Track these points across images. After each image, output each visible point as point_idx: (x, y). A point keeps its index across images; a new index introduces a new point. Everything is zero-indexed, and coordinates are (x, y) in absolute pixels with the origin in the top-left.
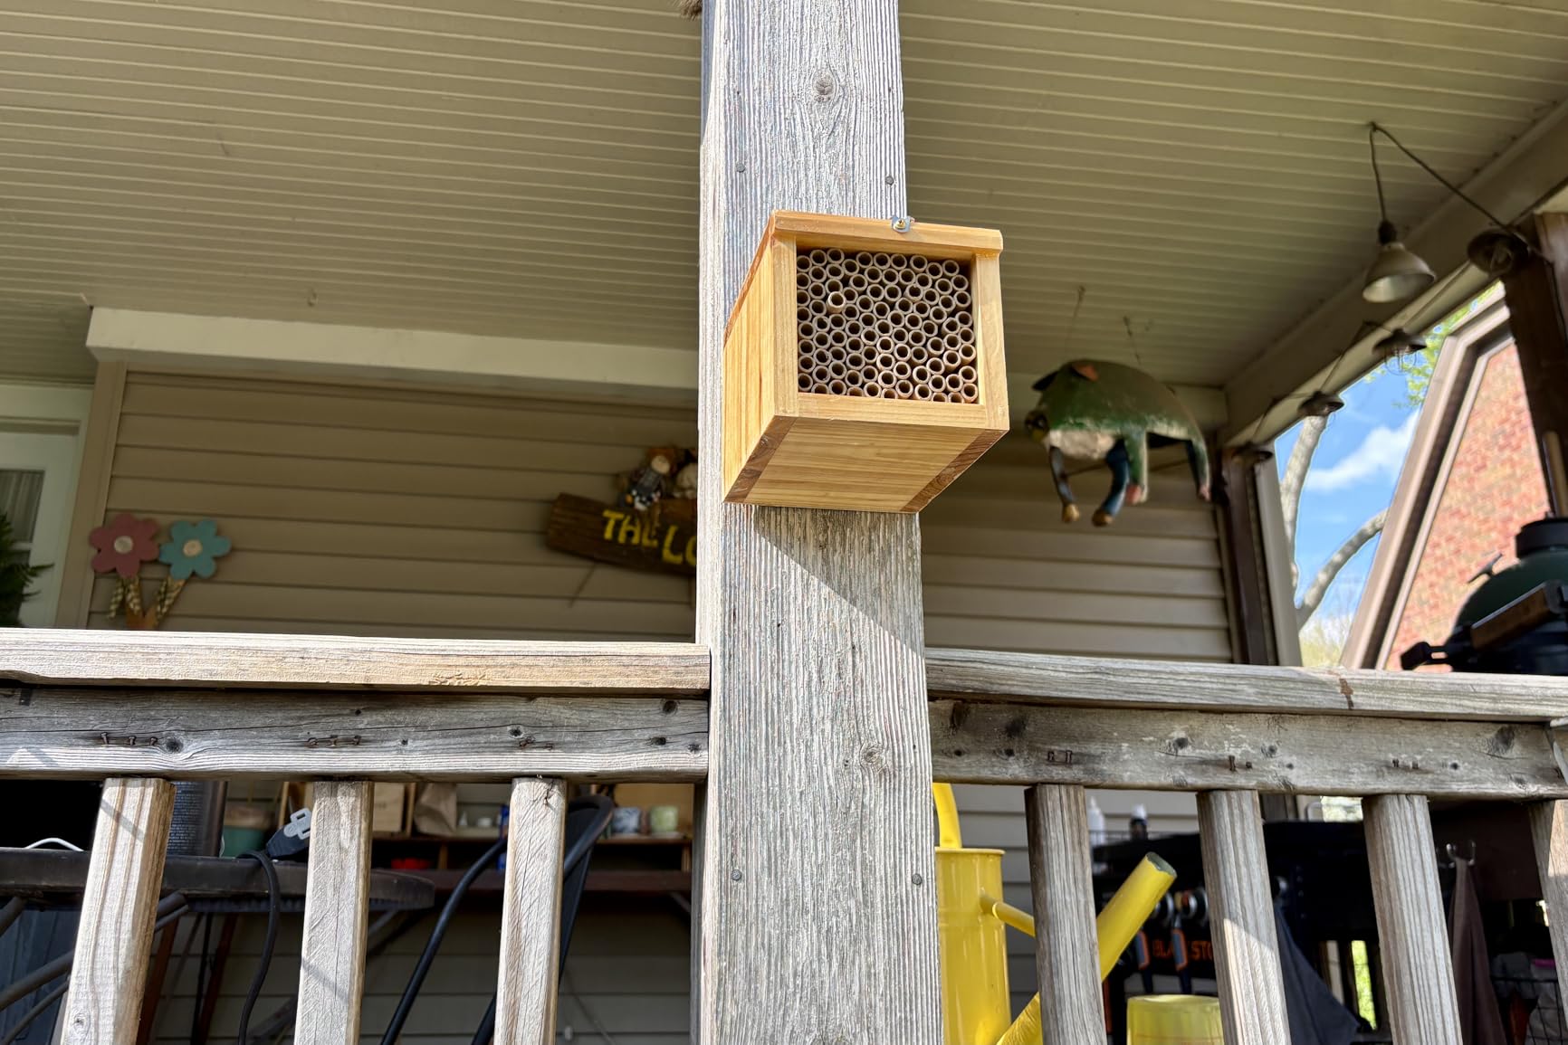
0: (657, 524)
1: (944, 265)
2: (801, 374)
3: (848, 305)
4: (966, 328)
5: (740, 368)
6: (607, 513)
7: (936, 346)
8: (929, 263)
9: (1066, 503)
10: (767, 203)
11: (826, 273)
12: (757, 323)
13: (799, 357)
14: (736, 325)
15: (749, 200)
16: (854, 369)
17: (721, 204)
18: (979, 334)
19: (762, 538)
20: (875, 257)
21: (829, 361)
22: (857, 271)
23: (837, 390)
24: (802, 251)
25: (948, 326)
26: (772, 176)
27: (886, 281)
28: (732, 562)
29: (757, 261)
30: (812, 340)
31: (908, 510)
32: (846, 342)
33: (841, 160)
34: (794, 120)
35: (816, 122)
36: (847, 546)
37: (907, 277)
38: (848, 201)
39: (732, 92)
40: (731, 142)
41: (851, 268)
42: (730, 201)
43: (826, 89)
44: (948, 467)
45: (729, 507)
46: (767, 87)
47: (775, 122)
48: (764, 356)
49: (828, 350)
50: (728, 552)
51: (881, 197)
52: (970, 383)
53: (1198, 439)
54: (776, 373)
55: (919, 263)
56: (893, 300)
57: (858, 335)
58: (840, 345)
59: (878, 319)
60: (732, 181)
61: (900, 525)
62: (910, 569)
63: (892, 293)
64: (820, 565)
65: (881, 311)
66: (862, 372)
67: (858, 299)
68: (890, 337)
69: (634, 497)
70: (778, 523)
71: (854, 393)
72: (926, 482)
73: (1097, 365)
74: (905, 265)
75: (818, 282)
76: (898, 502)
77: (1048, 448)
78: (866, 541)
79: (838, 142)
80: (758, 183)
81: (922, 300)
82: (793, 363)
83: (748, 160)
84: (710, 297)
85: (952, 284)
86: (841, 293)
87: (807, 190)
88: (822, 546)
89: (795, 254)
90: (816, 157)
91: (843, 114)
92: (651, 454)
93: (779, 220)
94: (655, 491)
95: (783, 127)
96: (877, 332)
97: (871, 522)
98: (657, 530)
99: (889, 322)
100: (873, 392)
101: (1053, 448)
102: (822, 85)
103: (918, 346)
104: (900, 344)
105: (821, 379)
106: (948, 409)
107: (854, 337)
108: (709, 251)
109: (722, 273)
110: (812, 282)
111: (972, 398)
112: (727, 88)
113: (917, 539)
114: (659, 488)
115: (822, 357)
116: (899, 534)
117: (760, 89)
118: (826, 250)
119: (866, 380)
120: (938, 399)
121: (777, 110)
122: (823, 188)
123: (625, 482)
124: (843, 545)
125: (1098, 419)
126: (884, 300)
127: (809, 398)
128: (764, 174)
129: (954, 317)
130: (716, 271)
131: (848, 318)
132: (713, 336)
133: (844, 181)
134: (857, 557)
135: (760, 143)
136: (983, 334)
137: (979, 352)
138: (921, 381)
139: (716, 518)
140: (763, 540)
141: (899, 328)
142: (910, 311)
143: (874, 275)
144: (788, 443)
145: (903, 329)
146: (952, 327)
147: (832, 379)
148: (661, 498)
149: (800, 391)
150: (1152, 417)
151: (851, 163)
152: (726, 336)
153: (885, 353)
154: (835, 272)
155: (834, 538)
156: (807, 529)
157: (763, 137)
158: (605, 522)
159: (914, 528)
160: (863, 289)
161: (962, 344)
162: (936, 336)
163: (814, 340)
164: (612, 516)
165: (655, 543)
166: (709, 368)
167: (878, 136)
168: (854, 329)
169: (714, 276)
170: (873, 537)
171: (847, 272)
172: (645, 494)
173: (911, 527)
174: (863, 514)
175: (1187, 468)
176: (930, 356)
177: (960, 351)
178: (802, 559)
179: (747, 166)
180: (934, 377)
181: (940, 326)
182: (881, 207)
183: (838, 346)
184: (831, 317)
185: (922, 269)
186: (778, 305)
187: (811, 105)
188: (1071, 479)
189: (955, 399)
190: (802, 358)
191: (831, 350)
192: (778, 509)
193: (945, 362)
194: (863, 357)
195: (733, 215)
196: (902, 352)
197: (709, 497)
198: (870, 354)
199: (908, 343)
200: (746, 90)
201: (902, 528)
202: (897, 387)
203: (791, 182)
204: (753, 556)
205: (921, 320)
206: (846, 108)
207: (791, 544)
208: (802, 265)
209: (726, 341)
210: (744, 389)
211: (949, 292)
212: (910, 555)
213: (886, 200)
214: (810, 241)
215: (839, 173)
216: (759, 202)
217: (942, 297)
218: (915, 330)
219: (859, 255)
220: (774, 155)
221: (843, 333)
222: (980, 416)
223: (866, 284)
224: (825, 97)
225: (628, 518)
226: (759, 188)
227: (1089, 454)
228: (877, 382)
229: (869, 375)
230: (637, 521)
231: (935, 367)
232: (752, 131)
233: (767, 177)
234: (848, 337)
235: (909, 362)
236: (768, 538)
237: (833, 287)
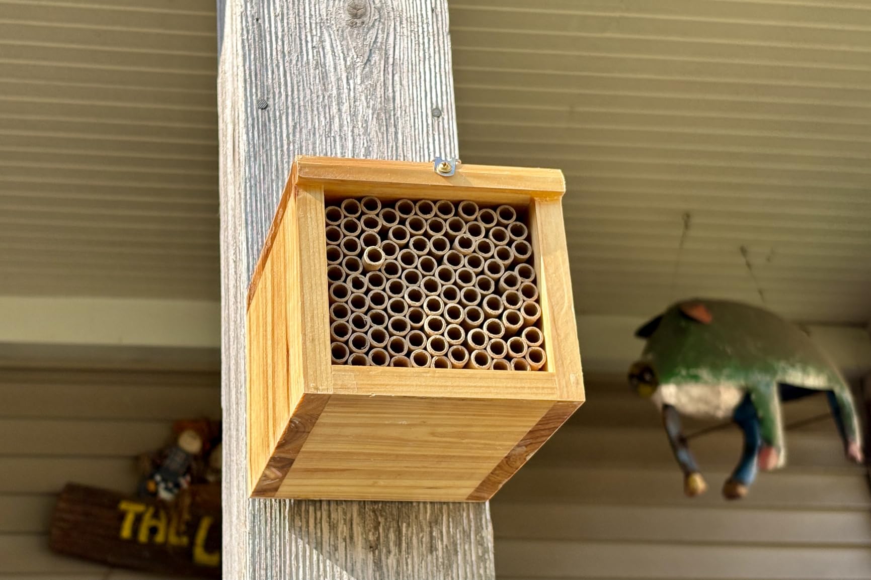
0: (186, 516)
1: (498, 211)
2: (334, 344)
3: (388, 261)
4: (527, 282)
5: (265, 336)
6: (124, 506)
7: (494, 305)
8: (480, 209)
9: (688, 473)
10: (294, 143)
11: (361, 225)
12: (283, 284)
13: (331, 323)
14: (260, 286)
15: (273, 141)
16: (398, 335)
17: (241, 146)
18: (543, 289)
19: (299, 540)
20: (418, 204)
21: (367, 327)
22: (397, 221)
23: (379, 360)
24: (332, 201)
25: (507, 281)
26: (300, 112)
27: (431, 232)
28: (263, 572)
29: (281, 213)
30: (346, 302)
31: (476, 499)
32: (388, 303)
33: (380, 92)
34: (323, 49)
35: (348, 50)
36: (404, 545)
37: (456, 227)
38: (390, 137)
39: (250, 19)
40: (250, 76)
41: (390, 218)
42: (251, 143)
43: (360, 12)
44: (518, 446)
45: (257, 504)
46: (291, 12)
47: (301, 51)
48: (290, 323)
49: (366, 313)
50: (257, 559)
51: (428, 132)
52: (535, 346)
53: (842, 388)
54: (304, 343)
55: (469, 210)
56: (440, 253)
57: (401, 295)
58: (379, 307)
59: (424, 276)
60: (253, 119)
61: (467, 517)
62: (482, 571)
63: (439, 245)
64: (370, 571)
65: (427, 266)
66: (408, 338)
67: (399, 254)
68: (439, 296)
69: (157, 484)
70: (318, 520)
71: (399, 364)
72: (493, 465)
73: (710, 305)
74: (453, 213)
75: (352, 236)
76: (463, 490)
77: (660, 406)
78: (426, 539)
79: (375, 71)
80: (284, 121)
81: (474, 251)
82: (324, 331)
83: (271, 95)
84: (232, 252)
85: (508, 233)
86: (379, 247)
87: (341, 126)
88: (373, 547)
89: (323, 206)
90: (350, 89)
91: (379, 40)
92: (178, 429)
93: (302, 167)
94: (184, 475)
95: (310, 56)
96: (423, 290)
97: (431, 514)
98: (188, 524)
99: (437, 279)
100: (421, 361)
101: (667, 407)
102: (355, 8)
103: (473, 305)
104: (452, 304)
105: (359, 348)
106: (513, 378)
107: (397, 297)
108: (230, 198)
109: (244, 225)
110: (345, 236)
111: (540, 365)
112: (244, 15)
113: (488, 533)
114: (188, 470)
115: (359, 323)
116: (466, 528)
117: (283, 14)
118: (359, 199)
119: (412, 347)
120: (498, 367)
121: (303, 37)
122: (360, 124)
123: (146, 465)
124: (399, 545)
125: (716, 369)
126: (430, 253)
127: (345, 371)
128: (290, 111)
129: (513, 270)
130: (237, 223)
131: (388, 276)
132: (236, 297)
133: (383, 115)
134: (416, 559)
135: (285, 76)
136: (548, 290)
137: (545, 310)
138: (478, 347)
139: (243, 518)
140: (300, 542)
141: (449, 285)
142: (461, 265)
143: (416, 225)
144: (324, 425)
145: (454, 287)
146: (511, 282)
147: (372, 347)
148: (192, 483)
149: (333, 363)
150: (782, 364)
151: (391, 95)
152: (250, 299)
153: (434, 315)
154: (371, 224)
155: (387, 536)
156: (354, 526)
157: (287, 69)
158: (122, 516)
159: (484, 520)
160: (404, 242)
161: (524, 302)
162: (493, 293)
163: (349, 302)
164: (131, 509)
165: (185, 540)
166: (232, 334)
167: (422, 63)
168: (396, 288)
169: (235, 228)
170: (434, 534)
171: (385, 223)
172: (172, 479)
173: (481, 520)
174: (421, 505)
175: (831, 422)
176: (487, 317)
177: (522, 310)
178: (349, 564)
179: (271, 102)
180: (493, 341)
181: (497, 281)
182: (428, 143)
183: (378, 309)
184: (368, 275)
185: (473, 217)
186: (306, 264)
187: (343, 31)
188: (692, 443)
189: (519, 367)
190: (335, 324)
191: (370, 313)
192: (317, 503)
193: (505, 324)
194: (407, 320)
195: (255, 159)
196: (454, 313)
197: (235, 491)
198: (416, 317)
199: (460, 303)
200: (266, 16)
201: (469, 521)
202: (450, 354)
203: (322, 119)
204: (288, 562)
205: (474, 275)
206: (383, 32)
207: (334, 546)
208: (332, 216)
209: (249, 304)
210: (270, 361)
211: (506, 241)
212: (480, 554)
213: (434, 135)
214: (341, 190)
215: (378, 106)
216: (285, 142)
217: (498, 248)
218: (468, 287)
219: (399, 203)
220: (301, 88)
221: (383, 293)
222: (550, 385)
223: (408, 236)
224: (359, 21)
225: (151, 510)
226: (284, 126)
227: (712, 412)
228: (425, 349)
229: (416, 341)
230: (162, 514)
231: (494, 329)
232: (275, 62)
233: (293, 114)
234: (390, 298)
235: (463, 324)
236: (306, 540)
237: (370, 241)
